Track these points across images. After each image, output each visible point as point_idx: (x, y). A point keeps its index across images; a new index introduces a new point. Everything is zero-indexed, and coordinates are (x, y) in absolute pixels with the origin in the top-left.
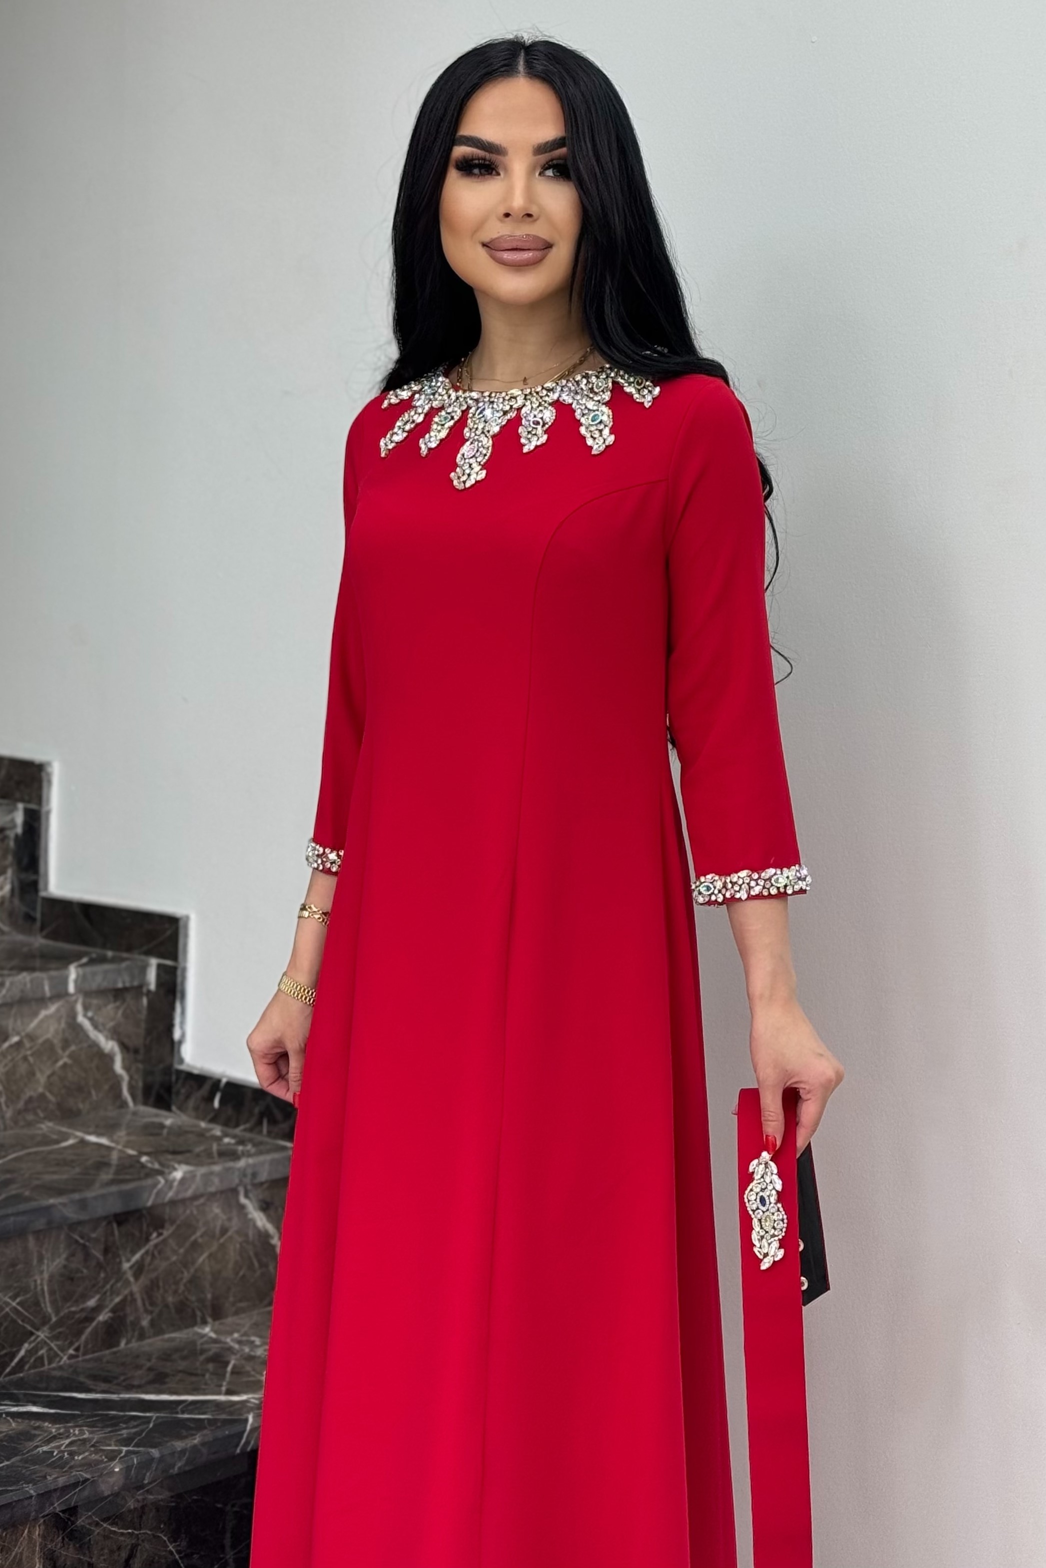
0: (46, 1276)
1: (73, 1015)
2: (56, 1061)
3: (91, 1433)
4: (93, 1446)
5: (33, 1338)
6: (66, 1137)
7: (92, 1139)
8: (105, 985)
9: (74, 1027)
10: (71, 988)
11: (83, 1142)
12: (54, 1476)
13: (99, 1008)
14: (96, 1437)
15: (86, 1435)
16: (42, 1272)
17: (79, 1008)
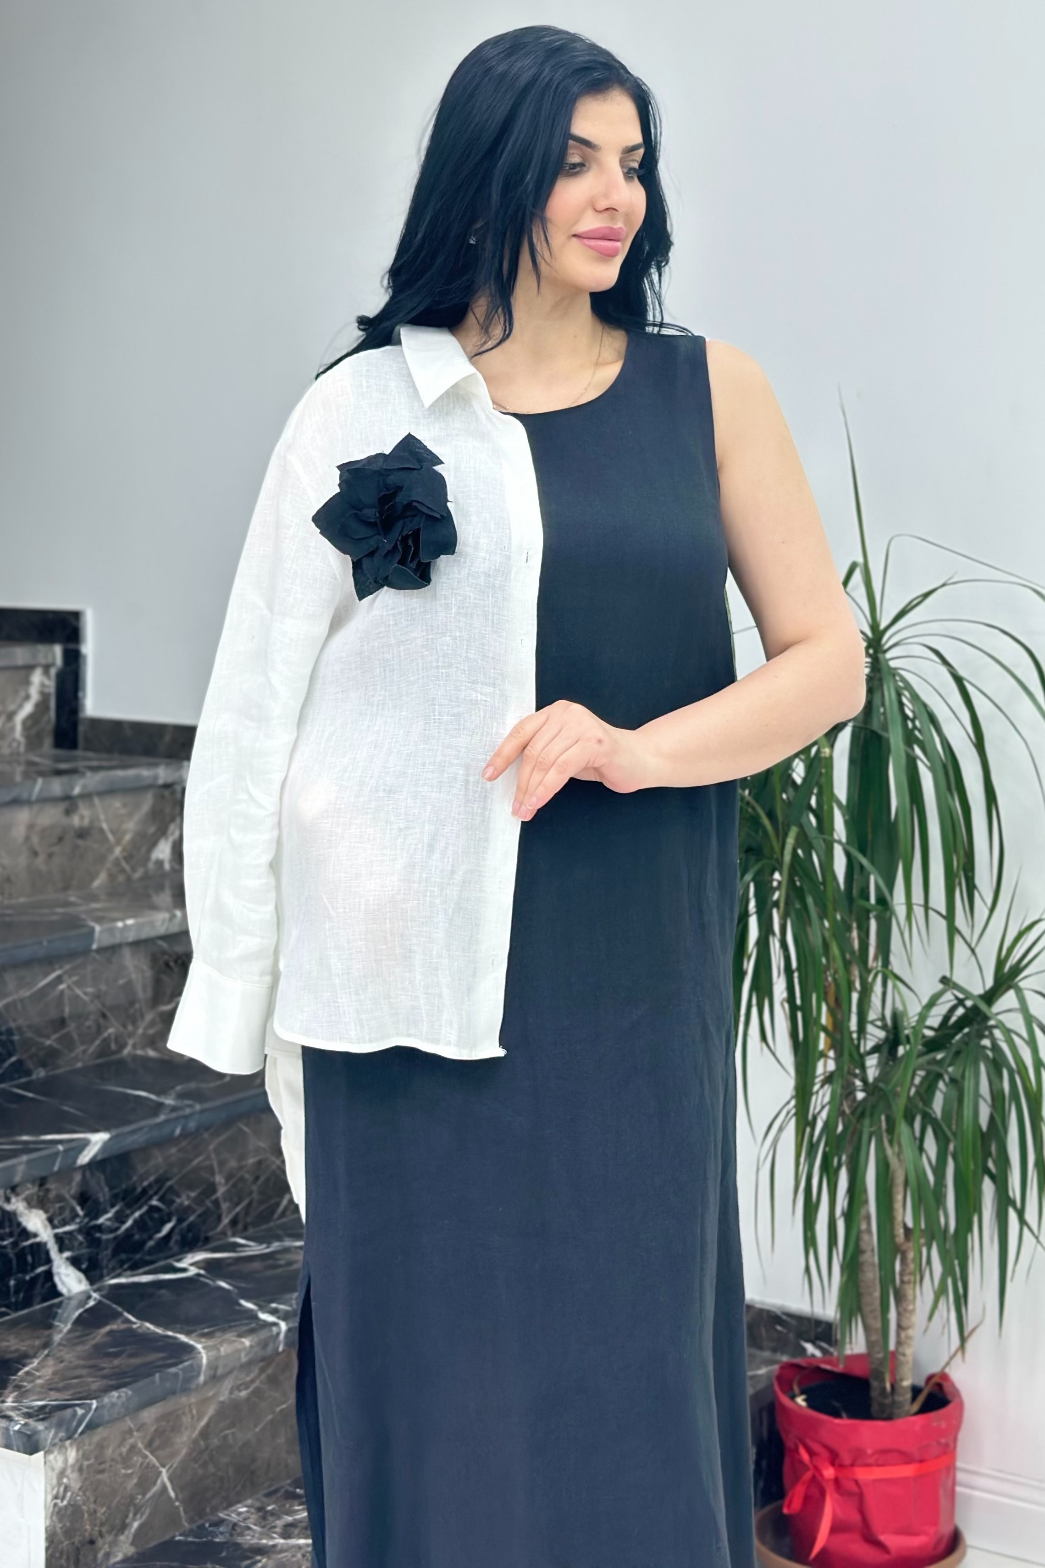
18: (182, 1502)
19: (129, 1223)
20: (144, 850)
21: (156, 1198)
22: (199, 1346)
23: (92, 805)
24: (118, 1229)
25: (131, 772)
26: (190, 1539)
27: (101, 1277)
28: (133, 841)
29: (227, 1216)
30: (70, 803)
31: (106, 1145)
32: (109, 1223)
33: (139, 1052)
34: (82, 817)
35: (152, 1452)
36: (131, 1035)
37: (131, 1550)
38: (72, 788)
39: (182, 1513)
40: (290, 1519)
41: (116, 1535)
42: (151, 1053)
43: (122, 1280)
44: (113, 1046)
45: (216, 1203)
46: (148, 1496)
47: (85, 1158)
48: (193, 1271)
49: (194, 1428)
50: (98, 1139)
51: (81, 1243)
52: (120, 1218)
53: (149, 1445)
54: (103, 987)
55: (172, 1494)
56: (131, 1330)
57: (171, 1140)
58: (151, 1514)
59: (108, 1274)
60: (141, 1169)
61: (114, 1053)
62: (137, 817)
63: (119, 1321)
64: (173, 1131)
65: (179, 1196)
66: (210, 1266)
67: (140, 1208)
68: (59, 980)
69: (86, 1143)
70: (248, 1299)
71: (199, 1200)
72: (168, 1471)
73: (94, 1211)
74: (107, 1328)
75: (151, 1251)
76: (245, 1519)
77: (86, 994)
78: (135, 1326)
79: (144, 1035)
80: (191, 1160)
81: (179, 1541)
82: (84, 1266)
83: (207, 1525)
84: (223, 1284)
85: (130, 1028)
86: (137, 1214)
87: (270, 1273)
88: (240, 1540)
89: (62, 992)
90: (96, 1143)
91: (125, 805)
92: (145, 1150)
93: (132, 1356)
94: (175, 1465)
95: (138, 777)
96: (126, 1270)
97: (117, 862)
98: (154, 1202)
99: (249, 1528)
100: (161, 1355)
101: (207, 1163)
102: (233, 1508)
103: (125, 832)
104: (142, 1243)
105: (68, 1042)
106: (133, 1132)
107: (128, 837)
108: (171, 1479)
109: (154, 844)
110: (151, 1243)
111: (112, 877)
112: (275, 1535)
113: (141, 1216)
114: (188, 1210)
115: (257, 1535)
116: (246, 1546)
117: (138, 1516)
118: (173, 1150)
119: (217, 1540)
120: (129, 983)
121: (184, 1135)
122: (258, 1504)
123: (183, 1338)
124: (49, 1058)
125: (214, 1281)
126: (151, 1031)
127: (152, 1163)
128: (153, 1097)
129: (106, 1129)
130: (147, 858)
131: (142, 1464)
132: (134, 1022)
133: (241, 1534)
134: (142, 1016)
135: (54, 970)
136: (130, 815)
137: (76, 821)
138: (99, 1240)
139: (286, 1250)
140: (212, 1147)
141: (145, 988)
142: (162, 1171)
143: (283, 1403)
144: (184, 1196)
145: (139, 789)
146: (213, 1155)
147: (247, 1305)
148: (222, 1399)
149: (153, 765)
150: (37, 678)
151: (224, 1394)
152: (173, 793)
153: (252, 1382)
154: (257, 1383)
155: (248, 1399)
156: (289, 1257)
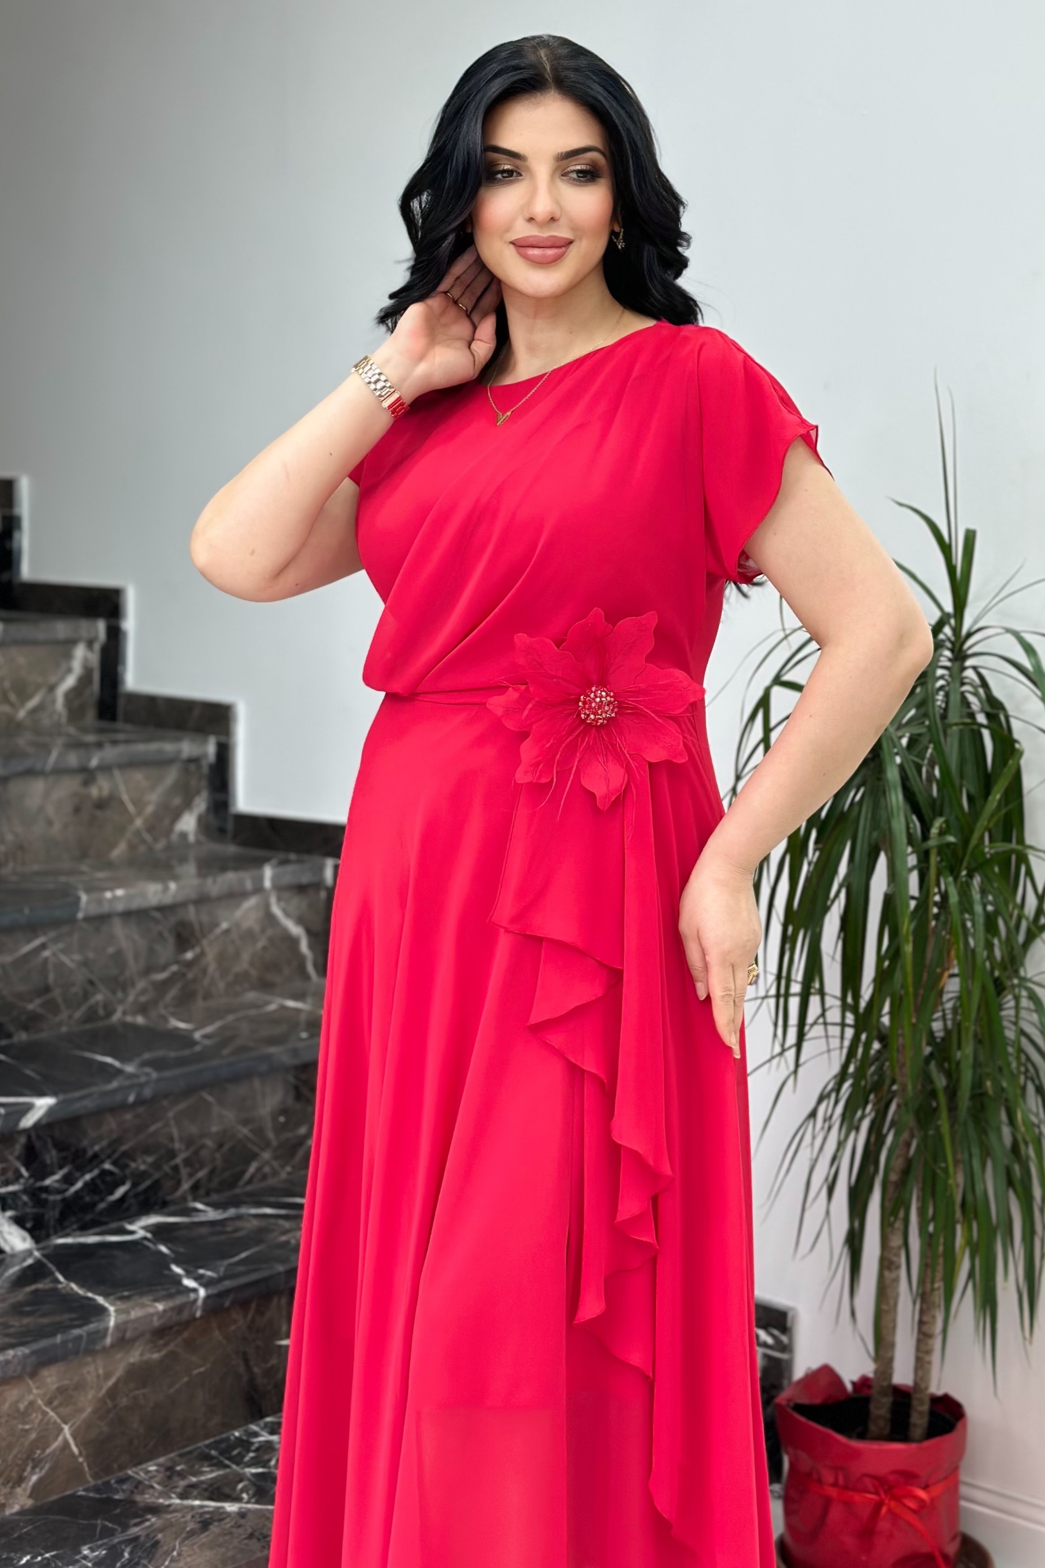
0: (268, 1109)
1: (268, 906)
2: (256, 943)
5: (259, 1158)
6: (268, 1003)
7: (289, 1004)
8: (294, 881)
9: (269, 915)
10: (267, 884)
11: (284, 1007)
13: (289, 900)
16: (264, 1106)
17: (274, 901)
18: (87, 1458)
19: (79, 1185)
20: (167, 822)
21: (108, 1161)
22: (112, 1309)
23: (111, 777)
24: (66, 1190)
25: (154, 746)
26: (91, 1495)
27: (48, 1236)
28: (155, 813)
29: (186, 1182)
30: (88, 775)
31: (51, 1111)
32: (56, 1185)
33: (129, 1019)
34: (100, 789)
35: (53, 1409)
36: (121, 1002)
37: (29, 1503)
38: (89, 760)
39: (86, 1469)
40: (194, 1480)
41: (13, 1487)
42: (140, 1020)
43: (69, 1240)
44: (101, 1012)
45: (176, 1168)
46: (48, 1451)
47: (28, 1121)
48: (141, 1233)
49: (100, 1388)
50: (43, 1104)
51: (25, 1204)
52: (68, 1180)
53: (49, 1403)
54: (91, 955)
55: (75, 1450)
56: (55, 1290)
57: (124, 1107)
58: (50, 1469)
59: (56, 1233)
60: (92, 1134)
61: (102, 1019)
62: (160, 790)
63: (48, 1280)
64: (126, 1098)
65: (134, 1160)
66: (159, 1232)
67: (91, 1171)
68: (43, 946)
69: (29, 1107)
70: (178, 1264)
71: (157, 1165)
72: (71, 1427)
73: (41, 1172)
74: (33, 1287)
75: (101, 1213)
76: (151, 1478)
77: (72, 961)
78: (60, 1286)
79: (135, 1002)
80: (148, 1127)
81: (81, 1496)
82: (29, 1225)
83: (113, 1482)
84: (163, 1249)
85: (120, 995)
86: (88, 1177)
87: (215, 1239)
88: (138, 1498)
89: (46, 960)
90: (40, 1107)
91: (147, 778)
92: (98, 1114)
93: (44, 1315)
94: (77, 1424)
95: (161, 751)
96: (74, 1230)
97: (138, 833)
98: (107, 1166)
99: (152, 1487)
100: (73, 1316)
101: (166, 1130)
102: (144, 1466)
103: (147, 804)
104: (94, 1205)
105: (53, 1007)
106: (82, 1098)
107: (150, 809)
108: (74, 1436)
109: (177, 815)
110: (102, 1206)
111: (132, 847)
112: (173, 1496)
113: (93, 1180)
114: (143, 1175)
115: (156, 1494)
116: (141, 1505)
117: (37, 1470)
118: (128, 1116)
119: (117, 1497)
120: (119, 953)
121: (139, 1102)
122: (169, 1464)
123: (100, 1300)
124: (31, 1022)
125: (155, 1244)
126: (143, 999)
127: (105, 1128)
128: (117, 1064)
129: (54, 1094)
130: (170, 830)
131: (41, 1421)
132: (124, 990)
133: (142, 1493)
134: (133, 984)
135: (36, 937)
136: (152, 787)
137: (94, 791)
138: (46, 1200)
139: (239, 1217)
140: (171, 1114)
141: (136, 957)
142: (115, 1136)
143: (201, 1366)
144: (140, 1160)
145: (163, 762)
146: (172, 1123)
147: (177, 1270)
148: (132, 1360)
149: (178, 739)
150: (80, 652)
151: (135, 1356)
152: (199, 767)
153: (165, 1345)
154: (171, 1347)
155: (161, 1361)
156: (239, 1224)
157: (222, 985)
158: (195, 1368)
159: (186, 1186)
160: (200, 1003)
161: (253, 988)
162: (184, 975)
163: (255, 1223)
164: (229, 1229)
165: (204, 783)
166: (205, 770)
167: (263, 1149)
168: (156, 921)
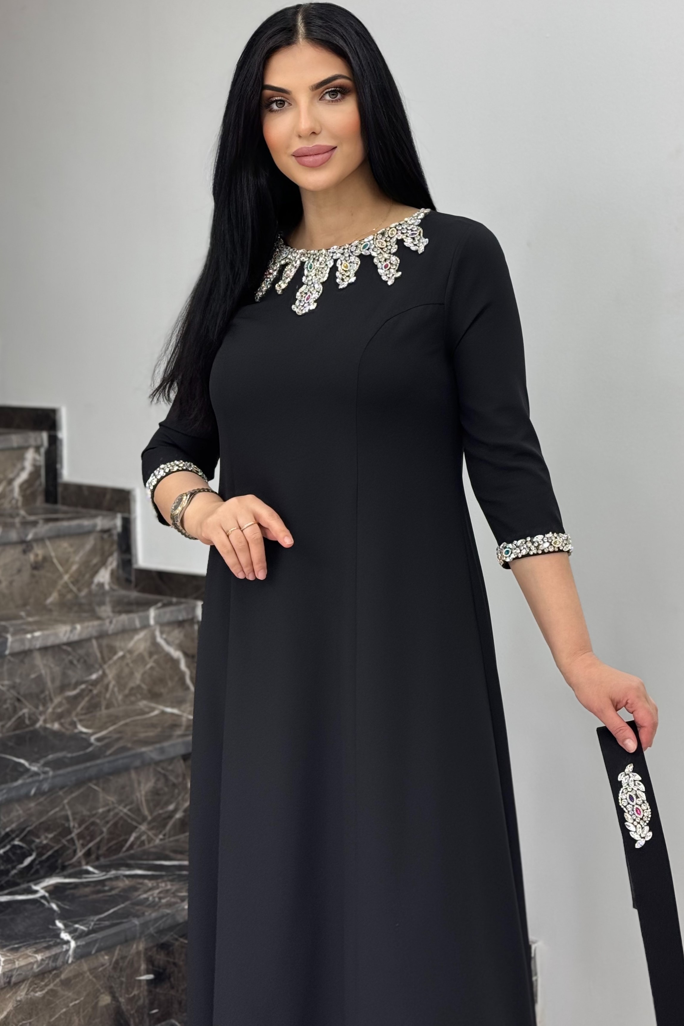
0: (143, 793)
1: (153, 638)
2: (146, 665)
3: (172, 885)
4: (173, 893)
5: (137, 830)
6: (153, 709)
7: (169, 710)
8: (172, 618)
9: (155, 644)
10: (152, 622)
11: (163, 713)
12: (150, 912)
13: (169, 633)
14: (174, 888)
15: (169, 887)
16: (140, 791)
17: (158, 633)
20: (87, 576)
21: (17, 839)
23: (45, 546)
25: (74, 523)
28: (79, 571)
29: (81, 851)
30: (25, 545)
33: (48, 726)
34: (37, 555)
36: (41, 713)
38: (27, 535)
42: (56, 726)
44: (27, 722)
45: (72, 841)
48: (42, 893)
54: (18, 680)
57: (28, 797)
60: (4, 819)
61: (27, 726)
62: (81, 553)
64: (30, 791)
65: (38, 837)
67: (4, 846)
70: (61, 920)
71: (56, 840)
75: (14, 877)
77: (3, 685)
79: (53, 713)
80: (48, 812)
84: (54, 906)
85: (41, 708)
86: (2, 851)
87: (95, 897)
91: (71, 546)
92: (6, 804)
95: (80, 526)
97: (66, 585)
98: (16, 842)
101: (63, 813)
103: (73, 563)
104: (7, 872)
107: (74, 567)
109: (95, 572)
110: (14, 871)
111: (62, 595)
113: (5, 853)
114: (46, 848)
118: (32, 805)
120: (40, 677)
121: (40, 793)
125: (48, 902)
126: (59, 710)
127: (14, 814)
128: (26, 764)
130: (92, 582)
132: (44, 705)
134: (51, 700)
136: (76, 552)
139: (117, 878)
140: (66, 801)
141: (53, 680)
142: (22, 820)
143: (76, 1000)
144: (43, 837)
145: (84, 533)
146: (67, 807)
147: (59, 924)
148: (19, 998)
149: (95, 516)
150: (30, 455)
151: (22, 994)
152: (111, 535)
153: (46, 985)
154: (51, 986)
155: (44, 997)
156: (114, 883)
157: (120, 697)
158: (71, 1002)
159: (80, 854)
160: (104, 712)
161: (144, 698)
162: (91, 691)
163: (127, 882)
164: (107, 888)
165: (115, 547)
166: (115, 538)
167: (140, 824)
168: (68, 653)
